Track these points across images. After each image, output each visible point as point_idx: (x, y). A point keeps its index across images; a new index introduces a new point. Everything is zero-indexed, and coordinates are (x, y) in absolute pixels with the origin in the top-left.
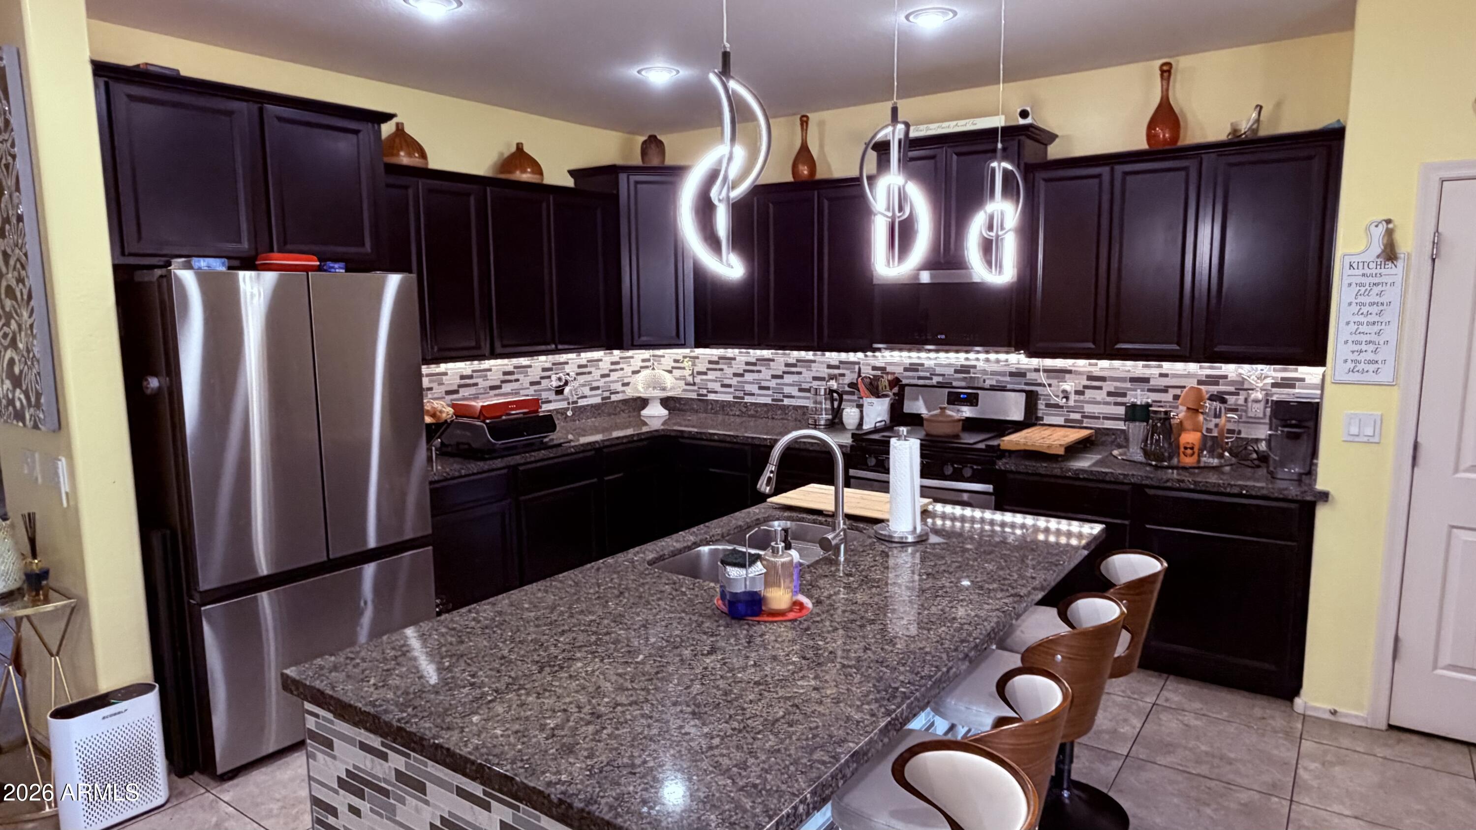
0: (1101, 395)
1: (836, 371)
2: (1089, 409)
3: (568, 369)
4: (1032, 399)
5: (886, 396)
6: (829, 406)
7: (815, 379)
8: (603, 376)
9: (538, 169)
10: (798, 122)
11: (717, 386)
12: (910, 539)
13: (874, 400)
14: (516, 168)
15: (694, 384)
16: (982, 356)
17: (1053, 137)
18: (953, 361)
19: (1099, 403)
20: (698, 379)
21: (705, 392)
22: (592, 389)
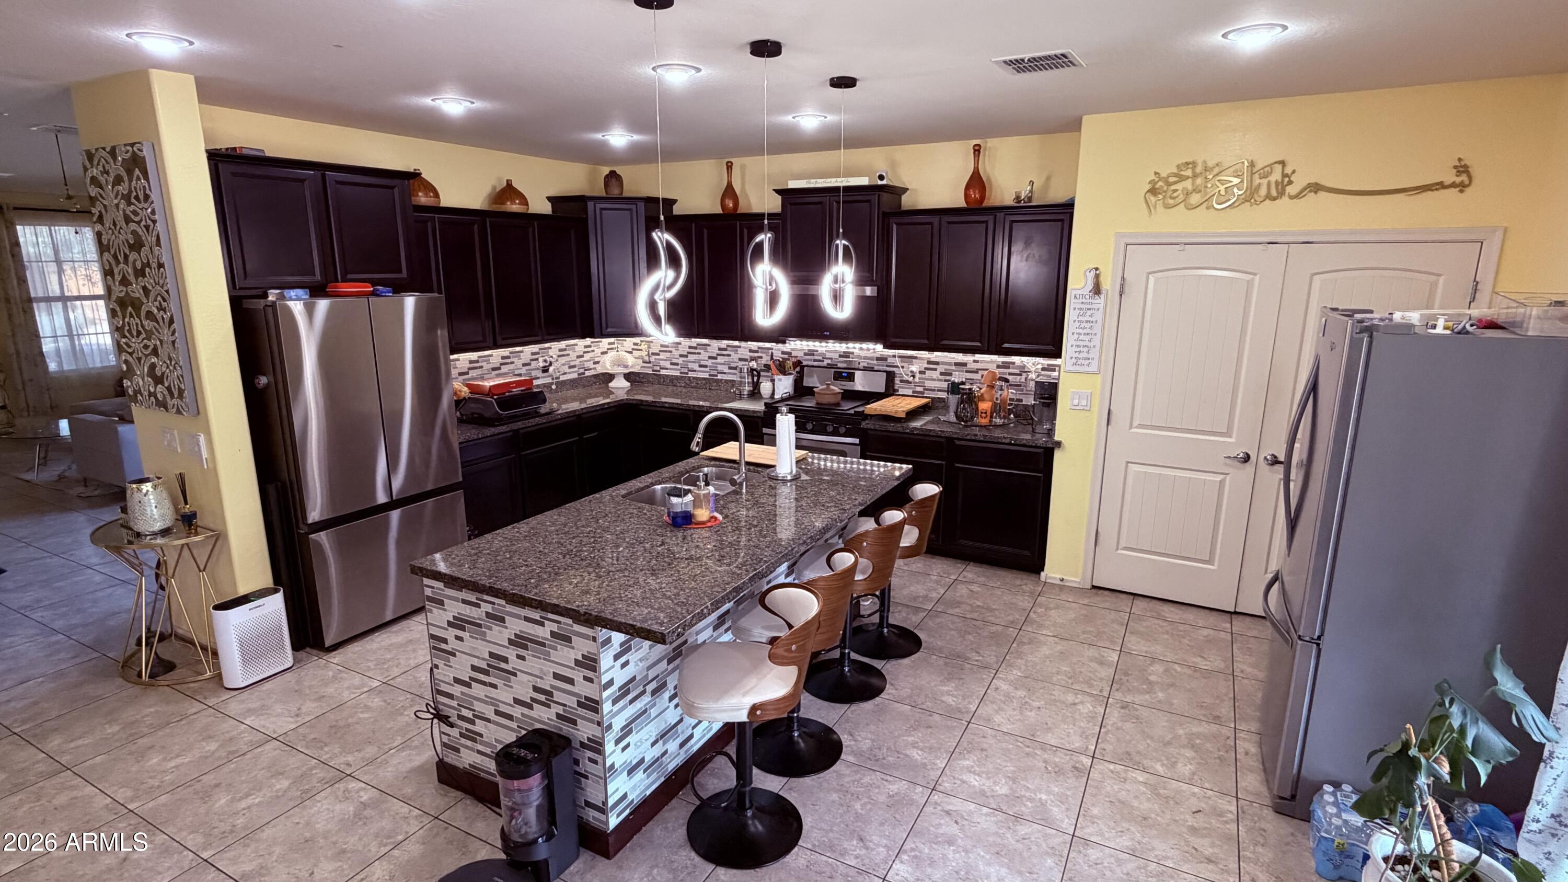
0: (935, 375)
1: (756, 355)
2: (928, 384)
3: (551, 353)
4: (890, 376)
5: (791, 374)
6: (750, 380)
7: (741, 360)
8: (579, 357)
9: (524, 201)
10: (725, 167)
11: (667, 364)
12: (789, 478)
13: (781, 377)
14: (507, 199)
15: (650, 362)
16: (857, 345)
17: (905, 190)
18: (838, 349)
19: (934, 380)
20: (653, 358)
21: (658, 368)
22: (570, 367)
